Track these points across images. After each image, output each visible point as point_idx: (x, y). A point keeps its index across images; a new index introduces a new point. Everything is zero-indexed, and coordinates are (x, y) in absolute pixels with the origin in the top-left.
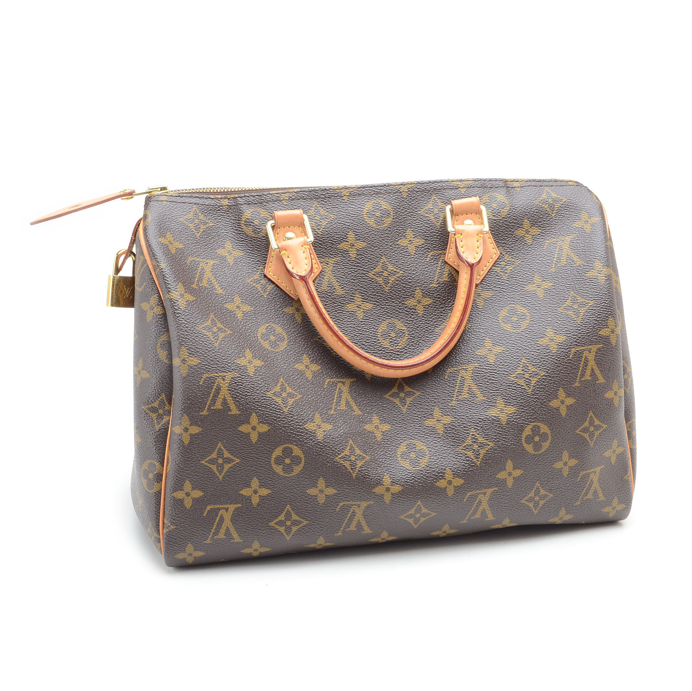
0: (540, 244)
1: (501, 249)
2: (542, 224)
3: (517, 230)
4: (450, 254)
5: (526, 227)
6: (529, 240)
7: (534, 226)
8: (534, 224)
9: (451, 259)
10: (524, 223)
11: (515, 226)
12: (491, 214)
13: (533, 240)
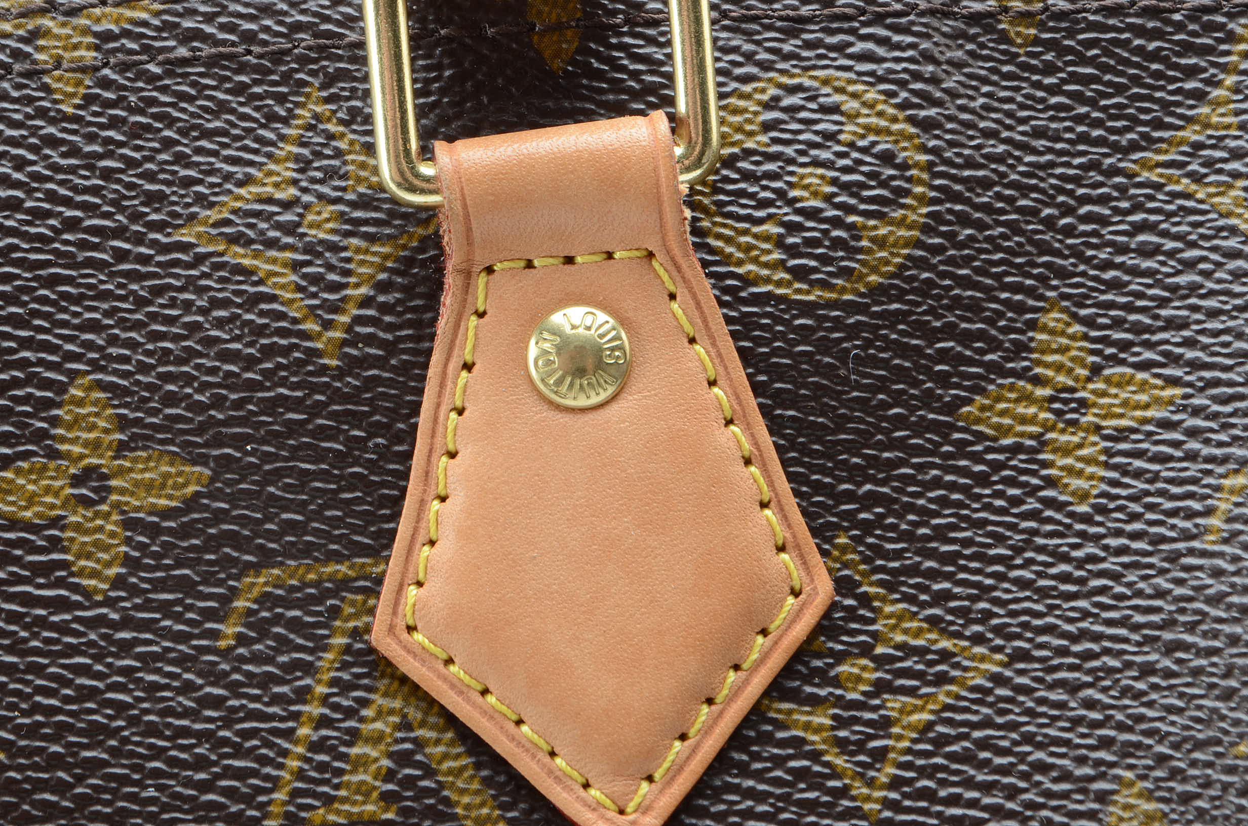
0: (1168, 505)
1: (844, 549)
2: (1189, 343)
3: (983, 392)
4: (412, 592)
5: (1059, 368)
6: (1080, 474)
7: (1123, 362)
8: (1125, 346)
9: (418, 637)
10: (1043, 337)
11: (971, 362)
12: (776, 256)
13: (1114, 475)
